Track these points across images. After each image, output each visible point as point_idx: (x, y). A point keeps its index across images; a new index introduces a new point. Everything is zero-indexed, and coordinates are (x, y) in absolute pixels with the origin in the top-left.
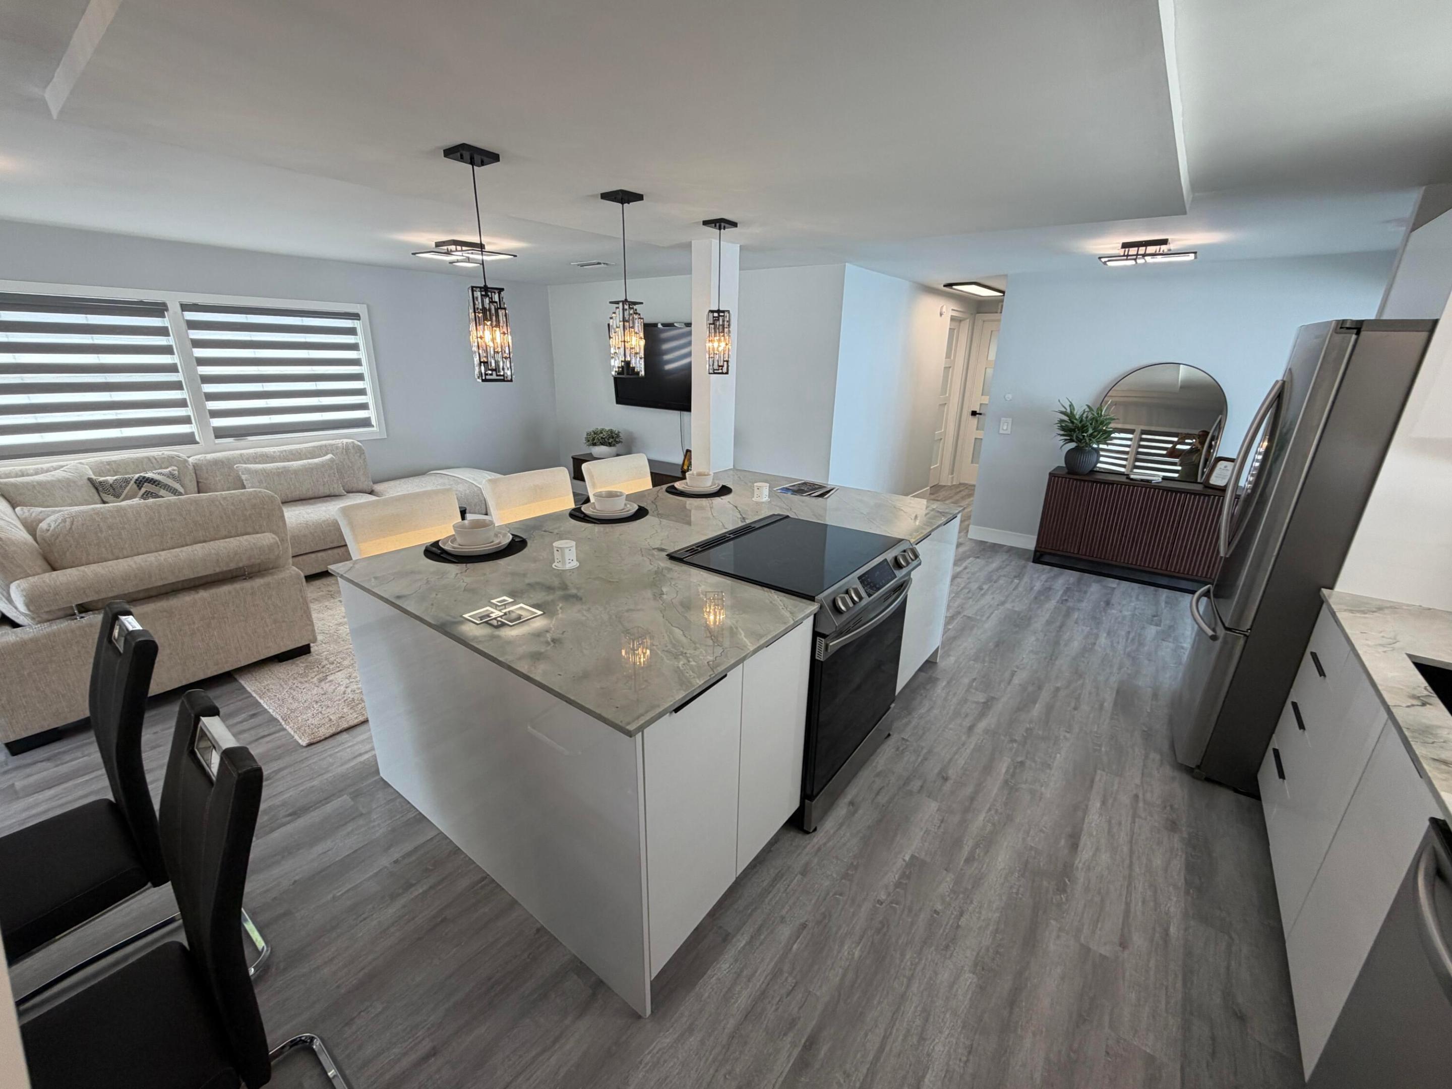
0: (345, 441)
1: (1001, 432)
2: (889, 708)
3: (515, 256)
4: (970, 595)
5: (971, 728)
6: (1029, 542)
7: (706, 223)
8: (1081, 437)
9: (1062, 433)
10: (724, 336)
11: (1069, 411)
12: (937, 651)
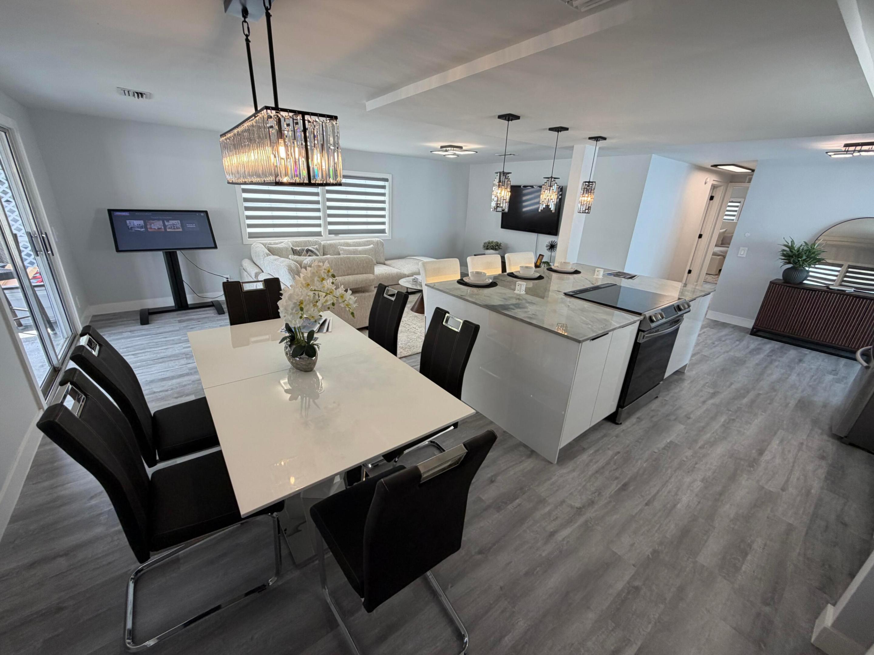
0: (377, 239)
1: (739, 255)
2: (659, 384)
3: (476, 152)
4: (706, 346)
5: (704, 402)
6: (750, 324)
7: (590, 138)
8: (797, 261)
9: (783, 258)
10: (590, 194)
11: (790, 245)
12: (685, 366)
